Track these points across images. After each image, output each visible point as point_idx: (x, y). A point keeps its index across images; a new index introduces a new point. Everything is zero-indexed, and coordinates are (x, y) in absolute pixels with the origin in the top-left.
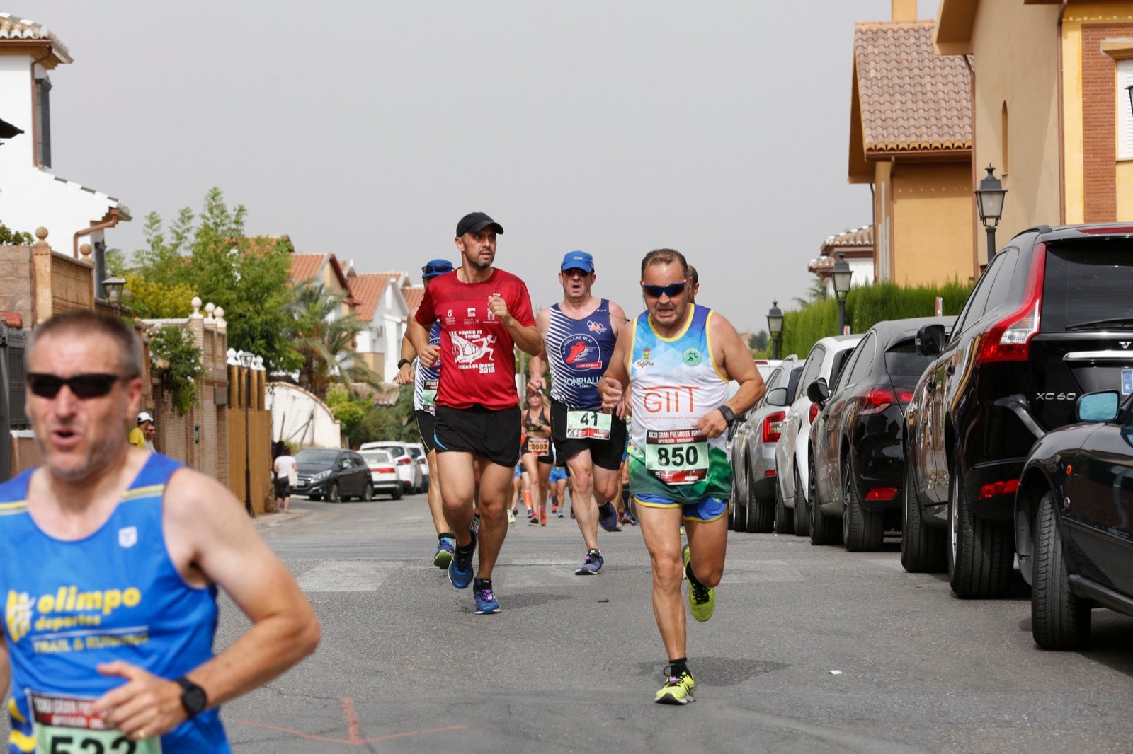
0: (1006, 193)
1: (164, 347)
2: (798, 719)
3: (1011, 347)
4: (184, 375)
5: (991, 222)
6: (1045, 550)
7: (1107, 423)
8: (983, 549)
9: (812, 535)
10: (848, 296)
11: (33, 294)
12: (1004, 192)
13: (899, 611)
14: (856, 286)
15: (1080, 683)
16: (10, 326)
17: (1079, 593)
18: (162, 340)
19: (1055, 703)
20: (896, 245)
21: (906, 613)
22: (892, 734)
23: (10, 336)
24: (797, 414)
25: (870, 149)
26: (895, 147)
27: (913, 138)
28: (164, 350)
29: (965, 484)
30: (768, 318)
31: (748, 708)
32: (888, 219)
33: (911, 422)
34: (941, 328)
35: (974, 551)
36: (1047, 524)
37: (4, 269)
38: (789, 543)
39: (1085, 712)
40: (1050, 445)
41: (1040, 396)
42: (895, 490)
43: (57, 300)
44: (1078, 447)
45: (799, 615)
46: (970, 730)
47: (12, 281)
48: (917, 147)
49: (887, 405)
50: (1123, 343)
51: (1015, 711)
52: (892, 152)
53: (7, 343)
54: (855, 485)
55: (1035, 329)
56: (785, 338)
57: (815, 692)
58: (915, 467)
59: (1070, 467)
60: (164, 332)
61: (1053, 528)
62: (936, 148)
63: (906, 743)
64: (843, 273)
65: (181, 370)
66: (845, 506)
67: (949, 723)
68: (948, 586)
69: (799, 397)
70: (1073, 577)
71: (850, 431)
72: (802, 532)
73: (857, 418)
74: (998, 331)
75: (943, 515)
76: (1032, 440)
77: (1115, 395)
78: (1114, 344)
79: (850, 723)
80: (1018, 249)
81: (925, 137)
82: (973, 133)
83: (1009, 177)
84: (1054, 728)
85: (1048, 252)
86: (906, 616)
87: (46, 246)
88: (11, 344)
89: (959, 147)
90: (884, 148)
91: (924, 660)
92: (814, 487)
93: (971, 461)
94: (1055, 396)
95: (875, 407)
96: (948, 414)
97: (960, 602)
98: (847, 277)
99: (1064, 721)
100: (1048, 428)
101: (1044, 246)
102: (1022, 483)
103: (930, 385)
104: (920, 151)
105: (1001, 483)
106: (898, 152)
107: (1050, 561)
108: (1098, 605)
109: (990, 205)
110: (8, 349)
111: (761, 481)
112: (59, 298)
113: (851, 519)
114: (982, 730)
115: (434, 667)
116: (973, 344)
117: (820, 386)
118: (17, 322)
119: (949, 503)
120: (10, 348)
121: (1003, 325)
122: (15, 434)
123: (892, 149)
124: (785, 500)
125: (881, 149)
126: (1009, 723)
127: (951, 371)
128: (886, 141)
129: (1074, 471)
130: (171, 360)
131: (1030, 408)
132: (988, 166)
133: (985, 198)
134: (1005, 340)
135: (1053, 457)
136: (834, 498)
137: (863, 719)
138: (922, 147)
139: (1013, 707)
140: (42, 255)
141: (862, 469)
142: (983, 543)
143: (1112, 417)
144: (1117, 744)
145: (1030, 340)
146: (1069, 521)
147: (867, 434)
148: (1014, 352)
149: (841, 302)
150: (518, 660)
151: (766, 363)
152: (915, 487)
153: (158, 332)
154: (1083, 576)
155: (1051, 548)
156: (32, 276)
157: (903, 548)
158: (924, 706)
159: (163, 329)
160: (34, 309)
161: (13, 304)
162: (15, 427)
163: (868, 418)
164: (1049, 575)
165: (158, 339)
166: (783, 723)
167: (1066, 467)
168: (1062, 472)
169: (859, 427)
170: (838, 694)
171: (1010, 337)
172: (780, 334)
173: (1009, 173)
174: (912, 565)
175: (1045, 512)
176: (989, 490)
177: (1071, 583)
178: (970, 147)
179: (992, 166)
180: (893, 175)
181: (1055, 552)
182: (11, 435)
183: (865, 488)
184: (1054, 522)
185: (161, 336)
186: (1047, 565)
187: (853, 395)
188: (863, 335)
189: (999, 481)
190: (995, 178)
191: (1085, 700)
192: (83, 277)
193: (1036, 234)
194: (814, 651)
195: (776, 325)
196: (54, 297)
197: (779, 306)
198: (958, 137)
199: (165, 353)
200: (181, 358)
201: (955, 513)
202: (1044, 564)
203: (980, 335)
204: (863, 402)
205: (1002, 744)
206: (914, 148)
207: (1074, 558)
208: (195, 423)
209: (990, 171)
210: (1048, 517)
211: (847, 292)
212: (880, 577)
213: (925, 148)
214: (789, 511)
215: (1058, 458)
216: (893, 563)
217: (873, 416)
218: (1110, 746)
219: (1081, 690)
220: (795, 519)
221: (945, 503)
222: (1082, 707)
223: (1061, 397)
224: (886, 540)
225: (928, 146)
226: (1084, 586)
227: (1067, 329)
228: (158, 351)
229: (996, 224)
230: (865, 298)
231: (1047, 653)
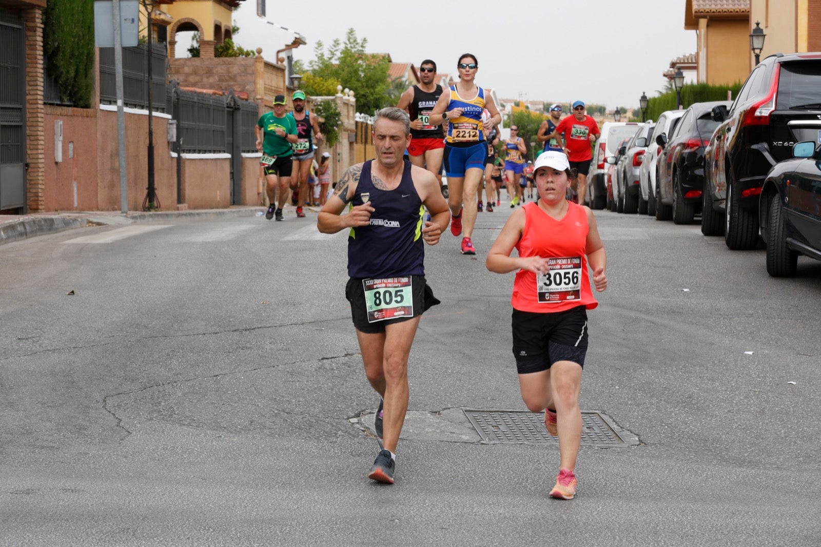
0: (766, 37)
1: (322, 111)
2: (641, 311)
3: (760, 118)
4: (332, 126)
5: (757, 51)
6: (774, 225)
7: (809, 158)
8: (743, 224)
9: (656, 215)
10: (682, 89)
11: (255, 83)
12: (765, 36)
13: (698, 256)
14: (687, 84)
15: (790, 294)
16: (242, 99)
17: (791, 248)
18: (321, 108)
19: (776, 305)
20: (709, 63)
21: (702, 257)
22: (690, 320)
23: (242, 104)
24: (650, 152)
25: (696, 12)
26: (709, 11)
27: (719, 6)
28: (322, 113)
29: (734, 190)
30: (640, 101)
31: (615, 305)
32: (705, 49)
33: (707, 157)
34: (725, 107)
35: (738, 225)
36: (776, 211)
37: (240, 70)
38: (645, 220)
39: (791, 309)
40: (779, 169)
41: (775, 143)
42: (701, 192)
43: (266, 86)
44: (793, 171)
45: (645, 257)
46: (731, 318)
47: (244, 76)
48: (721, 11)
49: (697, 147)
50: (819, 116)
51: (755, 308)
52: (708, 14)
53: (241, 107)
54: (680, 189)
55: (773, 108)
56: (649, 111)
57: (650, 298)
58: (710, 182)
59: (788, 181)
60: (322, 104)
61: (779, 213)
62: (731, 12)
63: (697, 325)
64: (679, 78)
65: (331, 123)
66: (674, 200)
67: (720, 315)
68: (724, 242)
69: (652, 143)
70: (789, 239)
71: (677, 160)
72: (652, 214)
73: (681, 154)
74: (754, 109)
75: (723, 206)
76: (769, 167)
77: (813, 144)
78: (814, 117)
79: (668, 314)
80: (766, 65)
81: (725, 6)
82: (750, 4)
83: (769, 28)
84: (775, 318)
85: (782, 68)
86: (701, 259)
87: (261, 58)
88: (241, 109)
89: (743, 12)
90: (703, 11)
91: (709, 282)
92: (658, 190)
93: (738, 176)
94: (783, 144)
95: (691, 148)
96: (726, 152)
97: (730, 252)
98: (682, 79)
99: (780, 315)
100: (778, 160)
101: (779, 64)
102: (764, 189)
103: (718, 136)
104: (722, 14)
105: (754, 189)
106: (710, 14)
107: (777, 231)
108: (801, 254)
109: (757, 43)
110: (241, 111)
111: (632, 186)
112: (269, 85)
113: (677, 206)
114: (736, 318)
115: (451, 281)
116: (740, 115)
117: (663, 137)
118: (245, 97)
119: (727, 199)
120: (242, 111)
121: (756, 106)
122: (245, 155)
123: (708, 12)
124: (644, 196)
125: (702, 12)
126: (752, 314)
127: (729, 130)
128: (705, 8)
129: (790, 183)
130: (326, 118)
131: (769, 150)
132: (756, 22)
133: (755, 39)
134: (757, 113)
135: (781, 175)
136: (668, 196)
137: (675, 312)
138: (724, 10)
139: (754, 306)
140: (259, 62)
141: (683, 180)
142: (743, 220)
143: (811, 155)
144: (807, 326)
145: (770, 114)
146: (787, 210)
147: (686, 163)
148: (762, 120)
149: (678, 93)
150: (495, 278)
151: (637, 124)
152: (709, 190)
153: (319, 103)
154: (794, 239)
155: (778, 224)
156: (254, 73)
157: (702, 223)
158: (708, 306)
159: (322, 102)
160: (254, 91)
161: (244, 87)
162: (244, 152)
163: (687, 155)
164: (776, 238)
165: (319, 107)
166: (633, 314)
167: (786, 182)
168: (784, 183)
169: (682, 159)
170: (663, 299)
171: (760, 112)
172: (646, 109)
173: (769, 25)
174: (707, 232)
175: (775, 205)
176: (747, 192)
177: (787, 243)
178: (748, 12)
179: (759, 22)
180: (708, 26)
181: (779, 226)
182: (242, 156)
183: (685, 191)
184: (779, 210)
185: (321, 105)
186: (775, 233)
187: (680, 142)
188: (685, 110)
189: (753, 188)
190: (760, 29)
191: (792, 303)
192: (280, 74)
193: (776, 57)
194: (652, 276)
195: (644, 105)
196: (265, 84)
197: (646, 95)
198: (743, 6)
199: (323, 114)
200: (331, 117)
201: (729, 205)
202: (774, 232)
203: (744, 111)
204: (685, 146)
205: (747, 326)
206: (719, 12)
207: (790, 230)
208: (338, 151)
209: (758, 24)
210: (776, 208)
211: (681, 88)
212: (689, 238)
213: (725, 12)
214: (646, 202)
215: (783, 176)
216: (697, 231)
217: (690, 153)
218: (804, 327)
219: (791, 298)
220: (649, 207)
221: (724, 199)
222: (790, 307)
223: (786, 144)
224: (695, 218)
225: (727, 11)
226: (794, 244)
227: (790, 108)
228: (319, 113)
229: (760, 52)
230: (691, 91)
231: (774, 279)
